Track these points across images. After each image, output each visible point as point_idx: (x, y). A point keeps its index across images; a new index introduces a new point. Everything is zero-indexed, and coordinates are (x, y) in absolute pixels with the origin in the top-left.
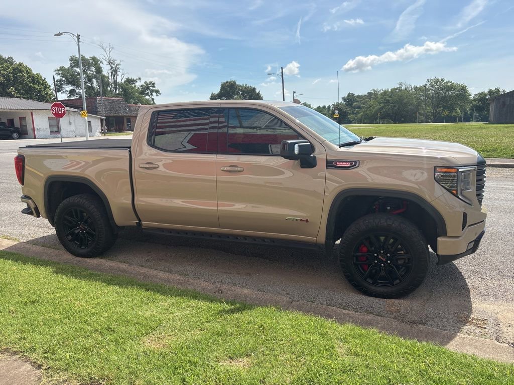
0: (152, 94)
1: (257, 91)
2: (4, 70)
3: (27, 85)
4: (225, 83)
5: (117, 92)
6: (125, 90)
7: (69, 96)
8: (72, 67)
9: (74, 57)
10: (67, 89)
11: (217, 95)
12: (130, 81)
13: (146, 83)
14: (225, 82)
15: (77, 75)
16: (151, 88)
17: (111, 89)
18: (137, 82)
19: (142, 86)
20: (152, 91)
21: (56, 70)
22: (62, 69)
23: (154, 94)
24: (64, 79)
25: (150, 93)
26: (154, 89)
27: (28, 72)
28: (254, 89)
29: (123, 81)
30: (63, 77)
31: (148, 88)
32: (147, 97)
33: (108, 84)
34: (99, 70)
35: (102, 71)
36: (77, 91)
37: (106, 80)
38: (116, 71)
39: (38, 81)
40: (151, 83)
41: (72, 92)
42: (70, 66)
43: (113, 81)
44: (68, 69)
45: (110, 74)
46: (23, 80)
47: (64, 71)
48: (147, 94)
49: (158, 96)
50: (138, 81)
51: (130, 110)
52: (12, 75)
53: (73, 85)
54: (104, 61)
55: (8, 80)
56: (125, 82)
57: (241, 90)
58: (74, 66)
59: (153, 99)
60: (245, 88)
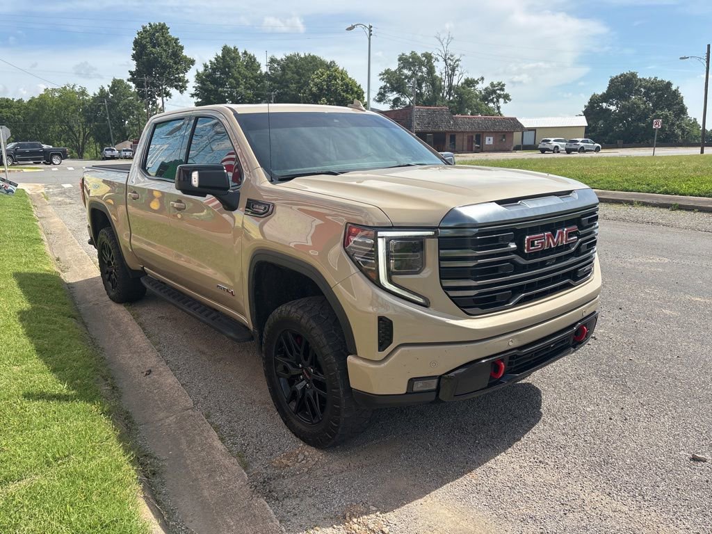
0: (498, 101)
1: (674, 88)
2: (318, 78)
3: (340, 95)
4: (617, 78)
5: (451, 98)
6: (460, 96)
7: (392, 107)
8: (400, 69)
9: (403, 55)
10: (390, 98)
11: (601, 96)
12: (470, 83)
13: (492, 84)
14: (619, 74)
15: (405, 79)
16: (498, 92)
17: (443, 95)
18: (478, 83)
19: (486, 89)
20: (499, 96)
21: (380, 75)
22: (387, 72)
23: (501, 100)
24: (388, 85)
25: (495, 100)
26: (502, 93)
27: (343, 79)
28: (669, 84)
29: (460, 84)
30: (387, 82)
31: (494, 92)
32: (491, 105)
33: (440, 89)
34: (431, 70)
35: (434, 72)
36: (402, 99)
37: (438, 83)
38: (453, 70)
39: (352, 89)
40: (499, 84)
41: (396, 101)
42: (397, 67)
43: (447, 84)
44: (395, 71)
45: (444, 74)
46: (336, 89)
47: (389, 74)
48: (492, 101)
49: (506, 103)
50: (480, 82)
51: (456, 124)
52: (325, 83)
53: (398, 92)
54: (440, 58)
55: (321, 89)
56: (462, 84)
57: (645, 88)
58: (402, 68)
59: (498, 108)
60: (653, 83)
